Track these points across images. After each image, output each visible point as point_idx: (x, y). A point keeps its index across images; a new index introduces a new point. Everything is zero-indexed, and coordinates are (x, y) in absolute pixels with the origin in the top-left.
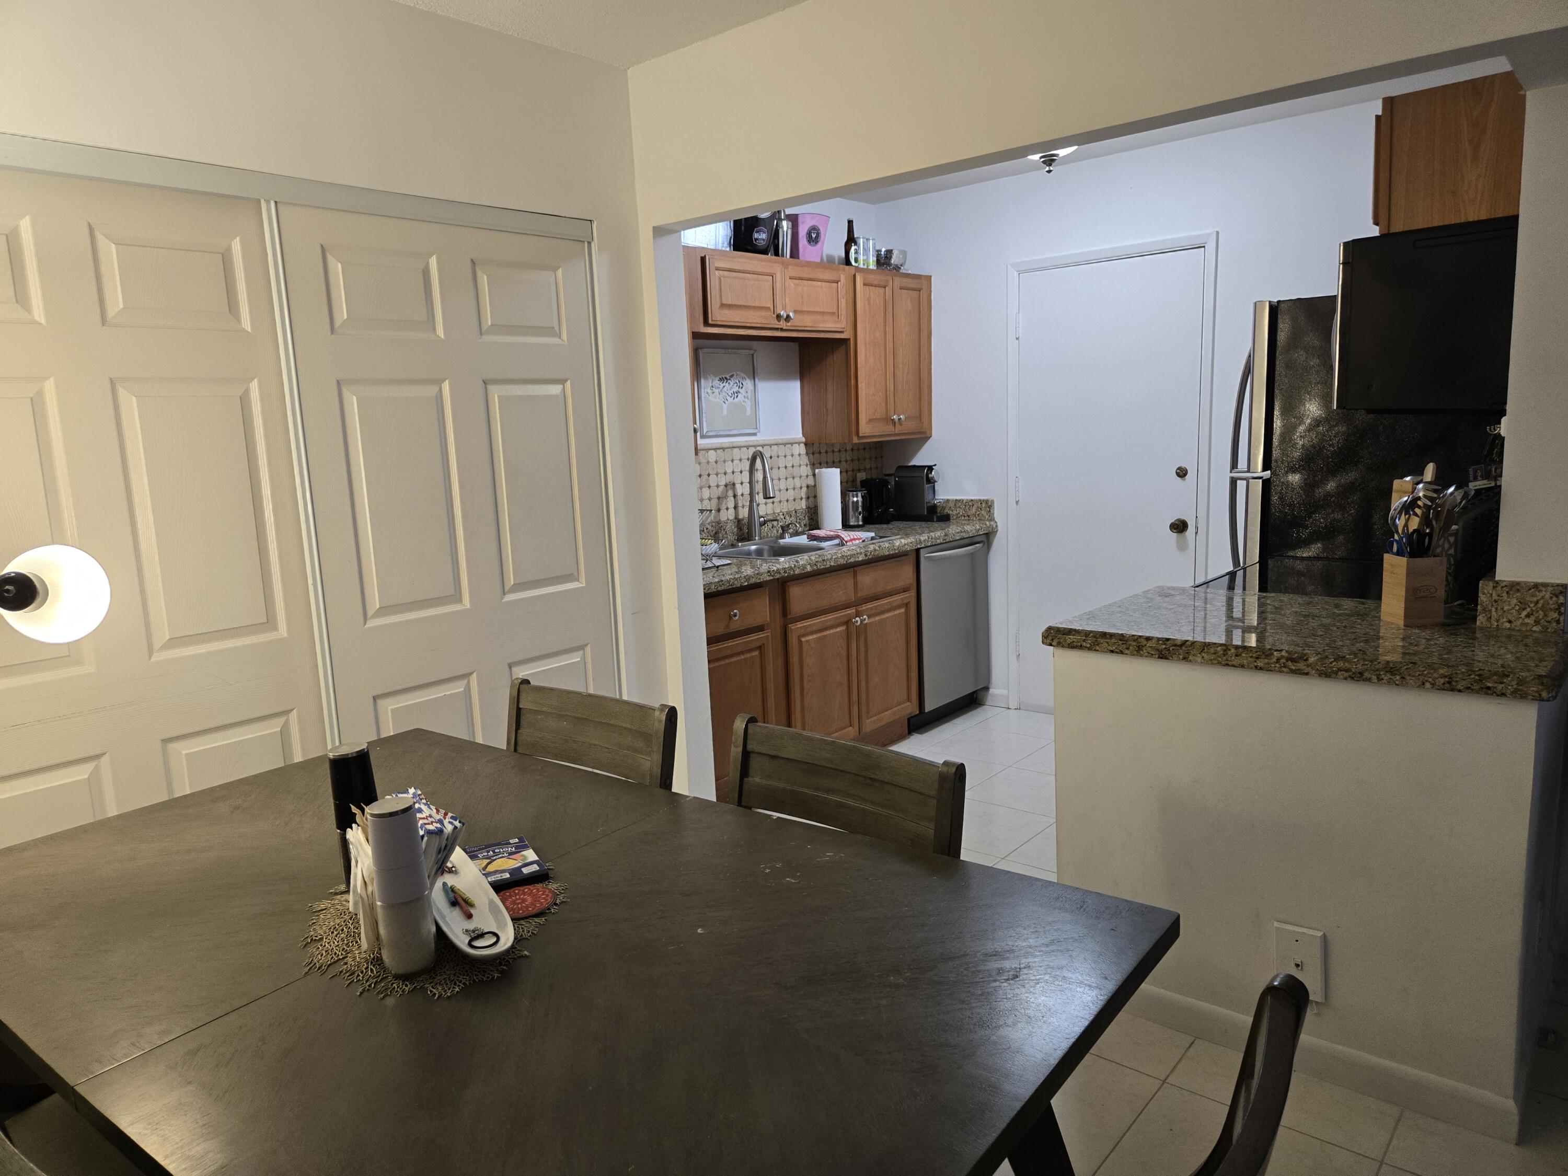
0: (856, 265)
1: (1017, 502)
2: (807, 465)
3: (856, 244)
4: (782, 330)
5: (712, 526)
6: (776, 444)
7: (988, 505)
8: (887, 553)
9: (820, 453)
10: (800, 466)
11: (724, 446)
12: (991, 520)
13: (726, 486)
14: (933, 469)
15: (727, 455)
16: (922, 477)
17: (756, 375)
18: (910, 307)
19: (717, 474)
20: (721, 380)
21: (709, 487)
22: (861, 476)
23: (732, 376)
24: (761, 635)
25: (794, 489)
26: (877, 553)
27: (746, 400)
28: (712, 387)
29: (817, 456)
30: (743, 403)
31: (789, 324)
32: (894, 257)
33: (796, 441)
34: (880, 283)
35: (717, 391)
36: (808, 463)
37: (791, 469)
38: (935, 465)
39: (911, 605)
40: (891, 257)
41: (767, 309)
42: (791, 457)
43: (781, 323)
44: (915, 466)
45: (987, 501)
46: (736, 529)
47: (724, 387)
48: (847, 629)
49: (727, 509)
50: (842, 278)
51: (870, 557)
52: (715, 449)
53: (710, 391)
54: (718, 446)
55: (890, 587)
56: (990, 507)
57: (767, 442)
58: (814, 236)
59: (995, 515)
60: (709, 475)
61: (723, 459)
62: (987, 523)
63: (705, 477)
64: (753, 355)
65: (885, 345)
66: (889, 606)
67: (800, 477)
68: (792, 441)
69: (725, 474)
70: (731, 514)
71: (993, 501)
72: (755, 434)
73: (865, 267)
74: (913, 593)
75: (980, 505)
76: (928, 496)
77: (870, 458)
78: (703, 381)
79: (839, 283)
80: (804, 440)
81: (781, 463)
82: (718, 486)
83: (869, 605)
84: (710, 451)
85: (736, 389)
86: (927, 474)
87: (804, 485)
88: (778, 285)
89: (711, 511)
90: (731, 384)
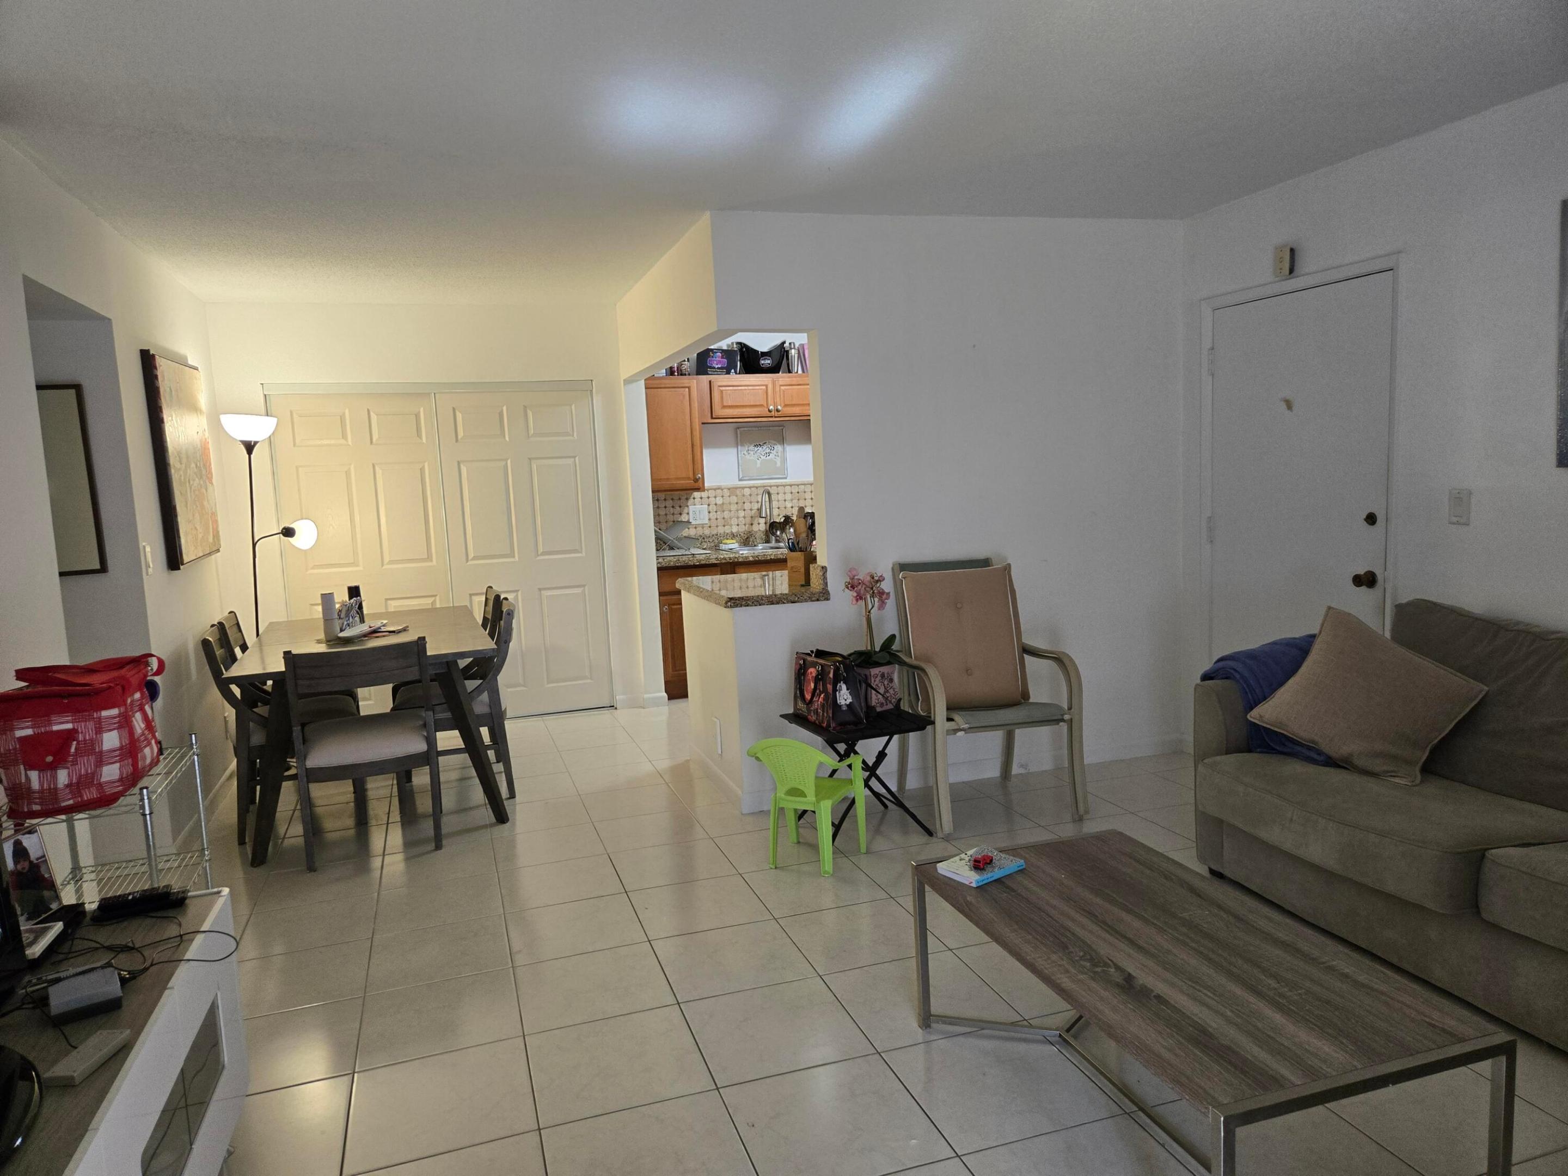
11: (756, 485)
15: (756, 491)
17: (784, 442)
20: (755, 446)
21: (744, 510)
23: (765, 443)
27: (777, 457)
28: (748, 450)
30: (775, 459)
31: (779, 413)
35: (752, 453)
43: (772, 413)
47: (758, 450)
52: (750, 488)
53: (746, 453)
54: (752, 485)
57: (793, 483)
60: (744, 503)
63: (740, 504)
64: (782, 429)
72: (786, 478)
78: (739, 447)
84: (745, 489)
85: (768, 451)
88: (770, 391)
89: (745, 525)
90: (764, 448)
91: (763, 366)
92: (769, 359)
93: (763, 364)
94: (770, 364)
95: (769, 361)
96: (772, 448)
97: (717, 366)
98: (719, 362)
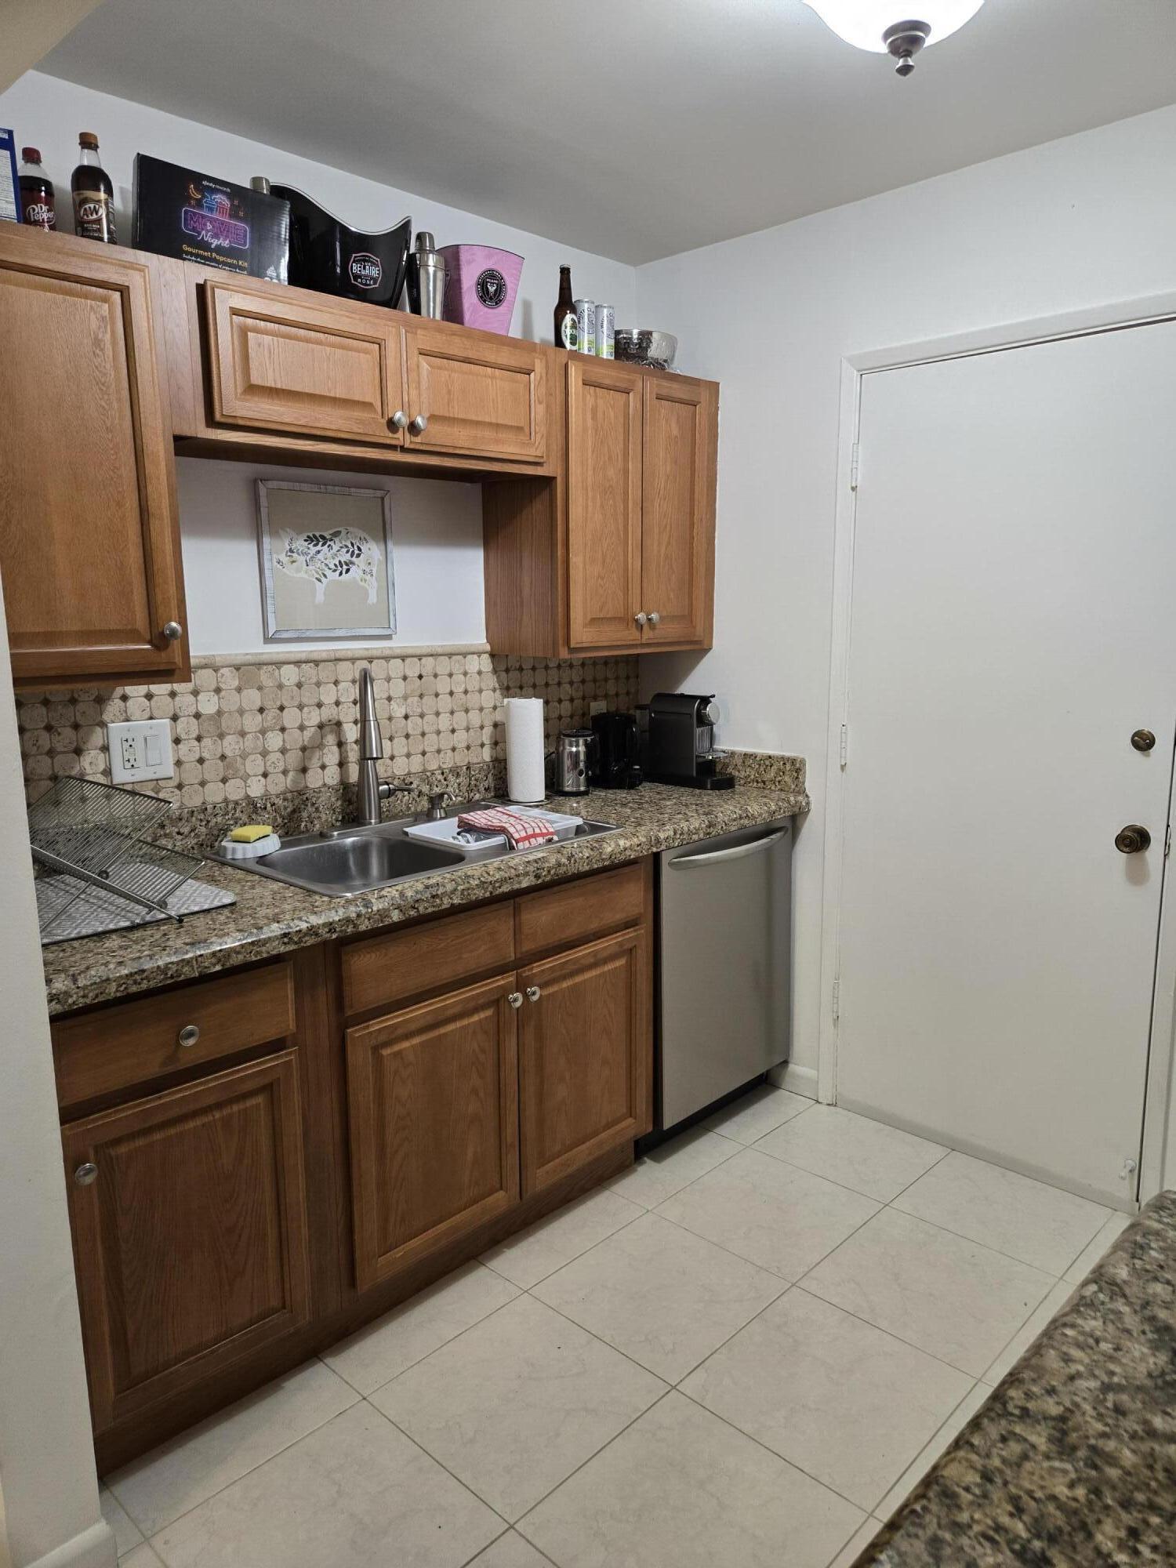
0: (575, 348)
1: (843, 767)
2: (494, 690)
3: (574, 311)
4: (403, 449)
5: (285, 799)
6: (432, 655)
7: (795, 767)
8: (587, 868)
9: (521, 669)
10: (481, 691)
11: (315, 656)
12: (799, 793)
13: (321, 726)
14: (710, 702)
15: (326, 672)
16: (691, 715)
17: (389, 535)
18: (675, 432)
19: (301, 707)
20: (309, 539)
21: (283, 730)
22: (598, 707)
24: (269, 1062)
25: (468, 729)
26: (562, 870)
27: (368, 577)
28: (291, 551)
29: (514, 674)
30: (362, 584)
31: (418, 439)
32: (654, 346)
33: (473, 650)
34: (617, 384)
35: (302, 559)
36: (497, 686)
37: (463, 696)
38: (713, 696)
39: (639, 951)
40: (648, 347)
41: (368, 405)
42: (462, 676)
43: (399, 435)
44: (682, 696)
45: (793, 761)
46: (339, 803)
47: (319, 552)
48: (498, 1013)
49: (323, 767)
50: (539, 366)
51: (548, 878)
52: (298, 663)
53: (284, 559)
54: (303, 657)
55: (594, 925)
56: (798, 771)
57: (410, 652)
58: (492, 289)
59: (807, 785)
60: (282, 708)
61: (314, 680)
62: (792, 799)
63: (272, 713)
64: (383, 499)
65: (626, 493)
66: (592, 960)
67: (481, 709)
68: (464, 650)
69: (319, 705)
70: (332, 776)
71: (803, 762)
72: (389, 637)
73: (593, 353)
74: (644, 930)
75: (782, 767)
76: (700, 746)
77: (617, 678)
78: (266, 540)
79: (532, 375)
80: (488, 648)
81: (443, 685)
82: (302, 728)
83: (548, 963)
84: (285, 668)
86: (698, 709)
87: (488, 723)
88: (391, 362)
89: (285, 772)
90: (335, 548)
91: (356, 280)
92: (374, 264)
93: (356, 277)
94: (375, 280)
95: (374, 271)
96: (357, 552)
97: (215, 243)
98: (220, 230)
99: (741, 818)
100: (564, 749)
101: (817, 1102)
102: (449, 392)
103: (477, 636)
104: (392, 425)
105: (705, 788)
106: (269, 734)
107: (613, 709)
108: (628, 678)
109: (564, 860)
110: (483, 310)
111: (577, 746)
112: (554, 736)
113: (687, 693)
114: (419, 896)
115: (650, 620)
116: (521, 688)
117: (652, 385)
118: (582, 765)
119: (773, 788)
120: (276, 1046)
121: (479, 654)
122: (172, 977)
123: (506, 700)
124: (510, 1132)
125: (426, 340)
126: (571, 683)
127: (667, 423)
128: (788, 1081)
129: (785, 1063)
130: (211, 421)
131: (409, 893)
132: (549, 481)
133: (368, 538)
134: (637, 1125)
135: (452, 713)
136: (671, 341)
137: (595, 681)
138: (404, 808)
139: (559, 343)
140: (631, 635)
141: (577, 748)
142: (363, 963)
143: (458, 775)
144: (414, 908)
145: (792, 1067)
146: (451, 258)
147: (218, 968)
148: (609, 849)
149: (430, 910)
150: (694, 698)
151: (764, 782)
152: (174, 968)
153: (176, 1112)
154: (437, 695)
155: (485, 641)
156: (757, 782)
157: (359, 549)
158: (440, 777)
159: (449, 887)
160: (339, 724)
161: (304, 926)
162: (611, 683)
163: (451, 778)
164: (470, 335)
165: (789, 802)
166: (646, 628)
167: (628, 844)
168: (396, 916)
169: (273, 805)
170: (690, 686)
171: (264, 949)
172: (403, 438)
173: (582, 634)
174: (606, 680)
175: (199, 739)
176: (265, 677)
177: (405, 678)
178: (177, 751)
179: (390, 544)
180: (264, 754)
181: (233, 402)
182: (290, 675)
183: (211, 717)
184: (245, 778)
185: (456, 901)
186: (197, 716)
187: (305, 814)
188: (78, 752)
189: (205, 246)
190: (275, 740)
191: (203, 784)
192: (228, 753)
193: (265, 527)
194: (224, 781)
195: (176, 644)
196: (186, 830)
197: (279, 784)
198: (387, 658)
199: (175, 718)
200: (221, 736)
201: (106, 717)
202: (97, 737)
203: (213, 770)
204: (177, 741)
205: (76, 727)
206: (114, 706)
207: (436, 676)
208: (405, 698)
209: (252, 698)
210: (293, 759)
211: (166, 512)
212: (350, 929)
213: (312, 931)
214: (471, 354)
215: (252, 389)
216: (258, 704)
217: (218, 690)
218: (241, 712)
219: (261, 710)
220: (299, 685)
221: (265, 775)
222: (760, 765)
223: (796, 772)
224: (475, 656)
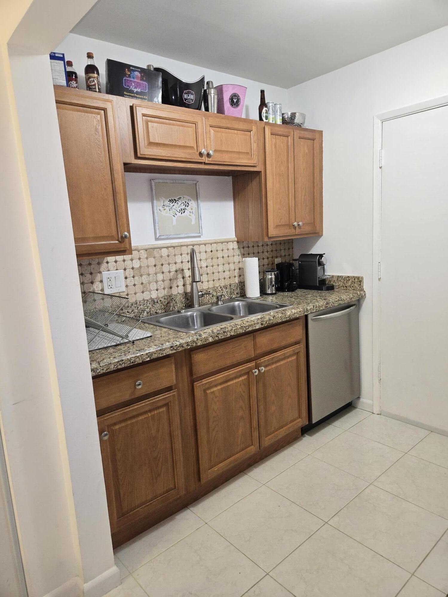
0: (267, 121)
1: (379, 279)
2: (239, 255)
3: (266, 106)
4: (205, 163)
5: (164, 299)
6: (215, 243)
7: (359, 280)
8: (280, 321)
9: (248, 247)
10: (234, 256)
11: (174, 245)
12: (361, 290)
13: (176, 271)
14: (323, 256)
15: (177, 251)
16: (316, 262)
17: (198, 198)
18: (306, 151)
19: (169, 264)
20: (170, 201)
22: (278, 261)
24: (167, 395)
25: (229, 271)
27: (191, 214)
28: (164, 205)
29: (246, 249)
30: (190, 217)
31: (210, 159)
32: (297, 118)
33: (231, 240)
34: (284, 134)
36: (240, 254)
37: (227, 258)
38: (324, 254)
39: (301, 353)
40: (295, 118)
41: (192, 148)
42: (227, 251)
43: (203, 158)
45: (358, 278)
46: (184, 299)
47: (174, 205)
48: (249, 377)
49: (178, 286)
50: (254, 128)
52: (167, 248)
53: (162, 209)
54: (169, 245)
55: (283, 343)
56: (360, 281)
57: (207, 242)
58: (235, 101)
59: (364, 287)
60: (162, 265)
61: (173, 254)
62: (359, 293)
63: (159, 266)
64: (196, 184)
65: (288, 176)
66: (283, 357)
67: (234, 263)
68: (228, 240)
69: (176, 263)
70: (181, 290)
71: (362, 278)
72: (199, 237)
73: (274, 122)
74: (303, 345)
75: (353, 280)
76: (319, 274)
77: (285, 249)
78: (155, 202)
79: (252, 132)
80: (236, 239)
81: (220, 254)
82: (170, 272)
83: (267, 358)
84: (163, 249)
86: (319, 259)
87: (237, 268)
88: (200, 130)
90: (180, 203)
91: (186, 101)
92: (192, 94)
93: (186, 99)
94: (192, 100)
95: (192, 97)
96: (187, 205)
97: (135, 90)
98: (138, 85)
99: (339, 301)
100: (266, 277)
101: (373, 413)
102: (221, 140)
103: (232, 235)
104: (201, 154)
105: (322, 290)
106: (158, 275)
107: (284, 261)
108: (289, 249)
109: (272, 318)
110: (232, 109)
111: (271, 275)
112: (262, 272)
113: (313, 253)
114: (219, 332)
115: (299, 225)
116: (249, 254)
117: (297, 133)
118: (273, 283)
119: (350, 289)
120: (169, 389)
121: (233, 242)
122: (133, 362)
123: (244, 259)
124: (255, 423)
125: (212, 121)
126: (267, 252)
127: (303, 148)
128: (360, 405)
129: (359, 398)
130: (137, 157)
131: (215, 331)
132: (258, 173)
133: (191, 199)
134: (303, 422)
135: (223, 265)
136: (303, 116)
137: (276, 250)
138: (207, 301)
139: (261, 119)
140: (292, 231)
141: (271, 276)
142: (199, 357)
143: (226, 288)
144: (217, 336)
145: (361, 400)
146: (220, 90)
147: (148, 359)
148: (289, 314)
149: (223, 337)
150: (317, 255)
151: (346, 287)
152: (133, 359)
153: (134, 413)
154: (218, 258)
155: (235, 237)
156: (343, 287)
157: (188, 204)
158: (220, 289)
159: (230, 328)
160: (183, 270)
161: (178, 343)
162: (283, 251)
163: (224, 290)
164: (228, 118)
165: (357, 294)
166: (297, 228)
167: (296, 311)
168: (211, 340)
169: (161, 301)
170: (314, 251)
171: (164, 352)
172: (205, 159)
173: (272, 232)
174: (281, 250)
175: (133, 277)
176: (156, 253)
177: (206, 252)
178: (126, 282)
179: (199, 201)
180: (157, 282)
181: (144, 150)
182: (165, 252)
183: (137, 269)
184: (150, 291)
185: (232, 334)
186: (133, 268)
187: (172, 304)
188: (92, 283)
189: (132, 92)
190: (160, 277)
191: (135, 294)
192: (144, 282)
193: (154, 197)
194: (143, 292)
195: (127, 240)
196: (130, 311)
197: (162, 293)
198: (199, 245)
199: (125, 269)
200: (141, 276)
201: (101, 270)
202: (98, 278)
203: (139, 288)
204: (126, 278)
205: (91, 274)
206: (104, 265)
207: (217, 251)
208: (206, 259)
209: (152, 261)
210: (167, 283)
211: (122, 192)
212: (194, 345)
213: (181, 345)
214: (229, 126)
215: (151, 144)
216: (154, 264)
217: (140, 259)
218: (148, 266)
219: (155, 266)
220: (168, 256)
221: (157, 290)
222: (344, 280)
223: (360, 282)
224: (231, 243)
